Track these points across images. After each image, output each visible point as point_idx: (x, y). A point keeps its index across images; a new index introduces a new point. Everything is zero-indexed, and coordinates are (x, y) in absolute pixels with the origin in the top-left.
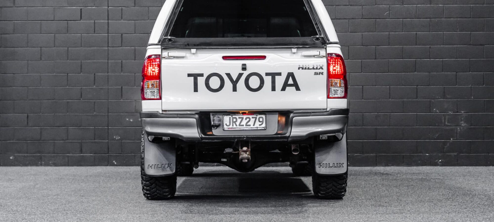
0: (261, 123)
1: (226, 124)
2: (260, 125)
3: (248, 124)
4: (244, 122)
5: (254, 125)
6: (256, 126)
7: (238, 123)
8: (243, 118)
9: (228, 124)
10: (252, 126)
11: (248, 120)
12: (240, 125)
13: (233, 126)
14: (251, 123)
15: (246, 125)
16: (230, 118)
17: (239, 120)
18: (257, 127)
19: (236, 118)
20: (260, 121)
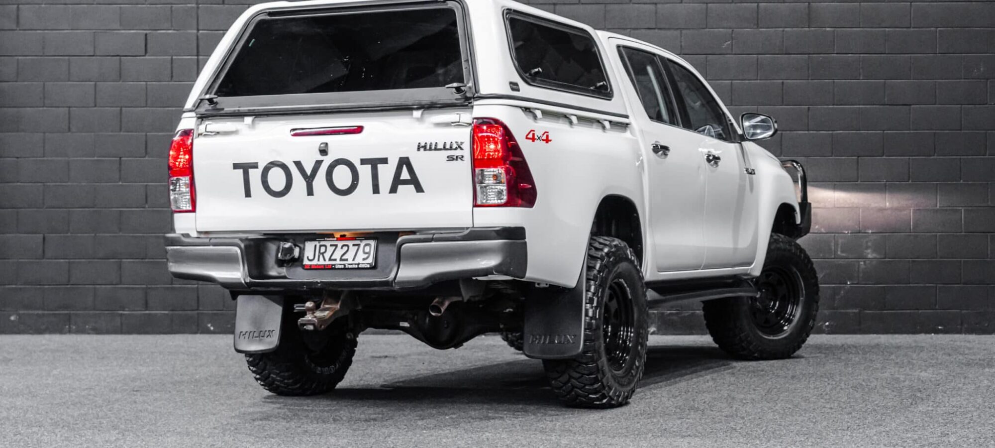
0: (366, 256)
1: (308, 257)
2: (364, 259)
3: (344, 258)
4: (337, 255)
5: (354, 260)
6: (356, 261)
7: (327, 256)
8: (336, 246)
9: (311, 257)
10: (350, 261)
11: (345, 248)
12: (330, 259)
13: (319, 260)
14: (349, 256)
15: (341, 260)
16: (315, 246)
17: (330, 250)
18: (358, 264)
19: (325, 246)
20: (365, 253)
